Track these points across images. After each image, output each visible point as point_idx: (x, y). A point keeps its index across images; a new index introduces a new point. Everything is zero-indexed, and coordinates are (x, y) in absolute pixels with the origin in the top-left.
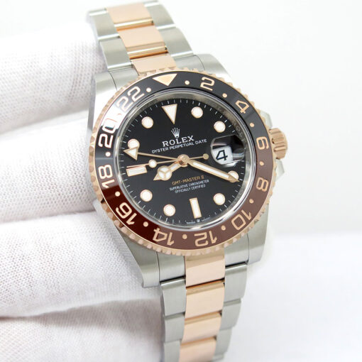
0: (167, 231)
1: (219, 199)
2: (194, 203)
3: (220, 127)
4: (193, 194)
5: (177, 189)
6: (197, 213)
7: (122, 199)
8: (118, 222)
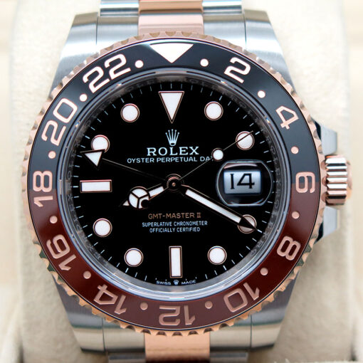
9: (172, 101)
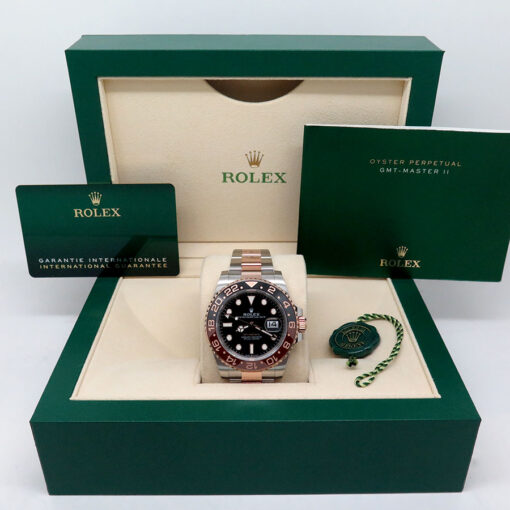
0: (234, 358)
1: (265, 347)
2: (252, 346)
3: (274, 312)
4: (252, 342)
5: (245, 338)
6: (252, 352)
7: (216, 338)
8: (211, 349)
9: (251, 299)
